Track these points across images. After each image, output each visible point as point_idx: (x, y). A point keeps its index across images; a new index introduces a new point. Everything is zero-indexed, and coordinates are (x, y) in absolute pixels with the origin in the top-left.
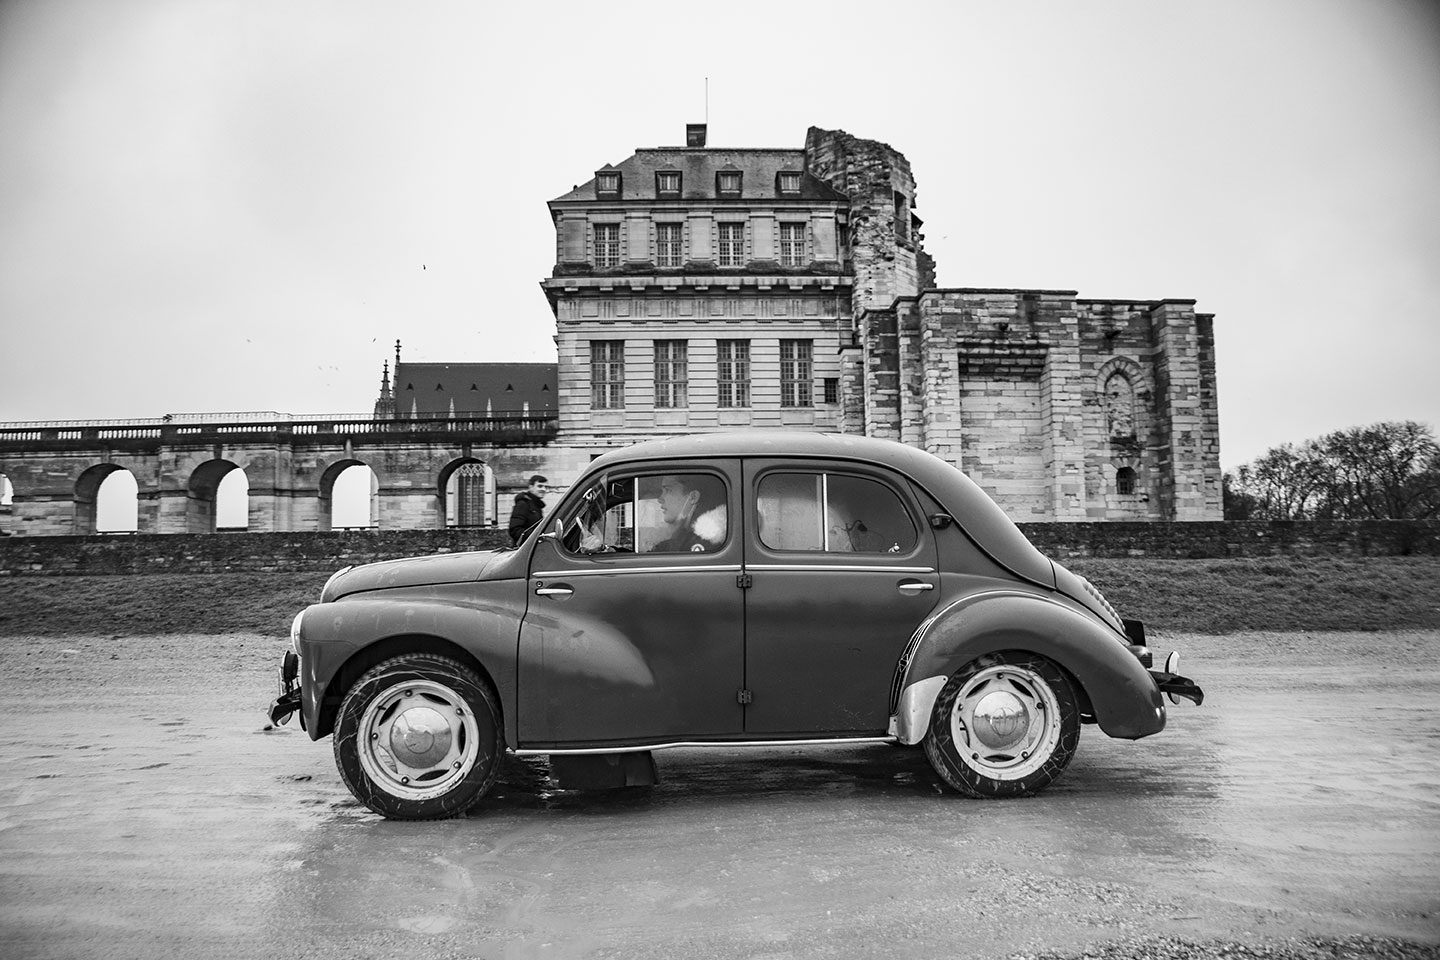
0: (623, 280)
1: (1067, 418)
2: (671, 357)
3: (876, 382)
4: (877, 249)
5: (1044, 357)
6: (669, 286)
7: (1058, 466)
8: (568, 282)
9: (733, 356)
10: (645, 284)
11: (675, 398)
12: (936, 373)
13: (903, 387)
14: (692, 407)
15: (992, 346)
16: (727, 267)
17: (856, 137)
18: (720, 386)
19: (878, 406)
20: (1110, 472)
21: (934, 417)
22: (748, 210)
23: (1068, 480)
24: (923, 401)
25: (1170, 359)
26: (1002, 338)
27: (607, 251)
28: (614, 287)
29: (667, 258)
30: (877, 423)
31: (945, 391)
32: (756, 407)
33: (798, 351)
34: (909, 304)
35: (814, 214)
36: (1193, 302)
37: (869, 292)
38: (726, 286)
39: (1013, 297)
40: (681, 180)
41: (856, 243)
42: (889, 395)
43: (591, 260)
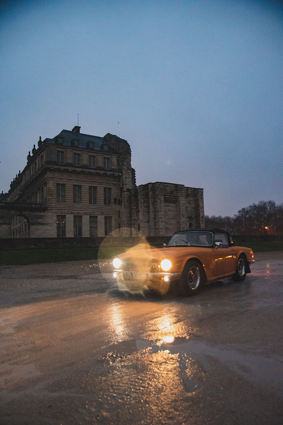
0: (67, 168)
1: (183, 212)
2: (77, 190)
3: (144, 202)
4: (128, 167)
5: (178, 199)
6: (78, 171)
7: (182, 222)
8: (51, 166)
9: (92, 191)
10: (72, 169)
11: (78, 200)
12: (159, 201)
13: (151, 204)
14: (83, 203)
15: (169, 196)
16: (91, 167)
17: (120, 138)
18: (89, 198)
19: (144, 207)
20: (188, 224)
21: (159, 211)
22: (97, 153)
23: (183, 226)
24: (155, 207)
25: (200, 201)
26: (171, 194)
27: (60, 159)
28: (64, 169)
29: (76, 163)
30: (145, 211)
31: (161, 205)
32: (98, 204)
33: (107, 190)
34: (152, 185)
35: (112, 156)
36: (203, 189)
37: (126, 178)
38: (92, 172)
39: (173, 185)
40: (79, 142)
41: (123, 165)
42: (146, 205)
43: (56, 161)
